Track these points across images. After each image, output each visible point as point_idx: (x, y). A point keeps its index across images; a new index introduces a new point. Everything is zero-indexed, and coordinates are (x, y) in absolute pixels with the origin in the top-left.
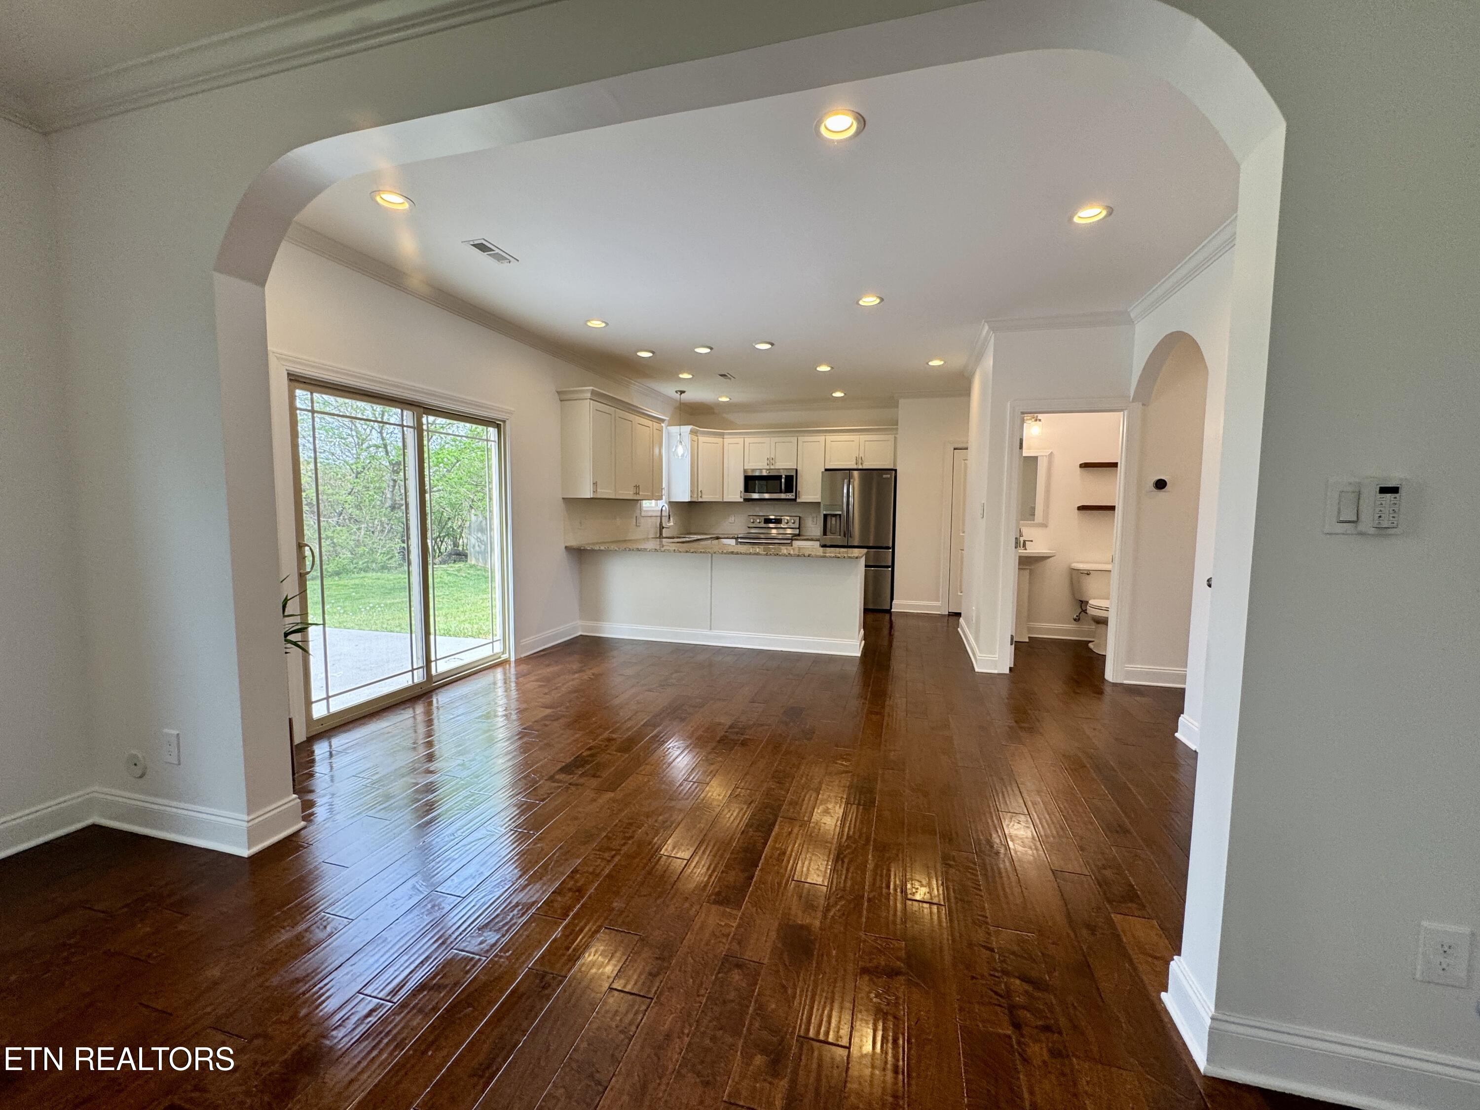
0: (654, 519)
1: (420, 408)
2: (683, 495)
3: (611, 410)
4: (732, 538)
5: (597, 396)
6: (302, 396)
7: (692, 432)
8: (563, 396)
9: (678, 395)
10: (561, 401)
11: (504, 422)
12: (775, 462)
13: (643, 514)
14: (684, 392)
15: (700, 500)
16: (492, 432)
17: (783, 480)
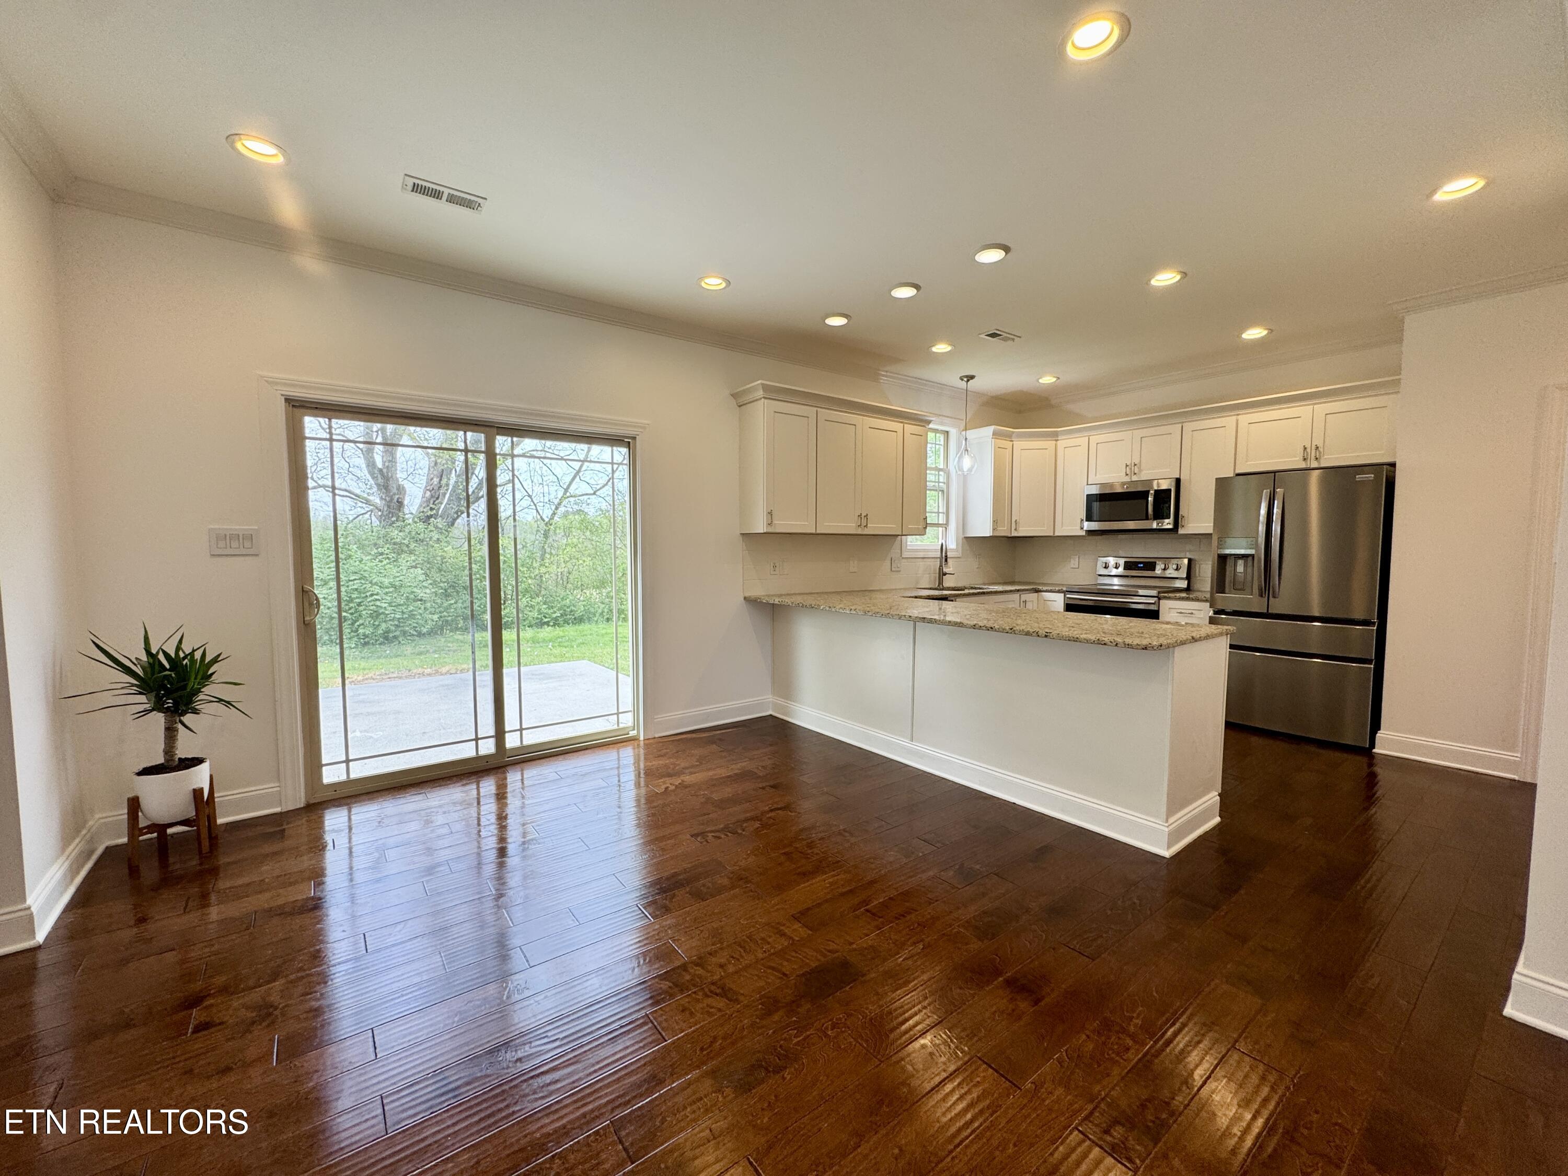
0: (929, 562)
1: (491, 428)
2: (983, 527)
3: (810, 411)
4: (1059, 592)
5: (772, 393)
6: (312, 425)
7: (996, 434)
8: (740, 400)
9: (963, 384)
10: (740, 406)
11: (634, 438)
12: (1140, 470)
13: (905, 555)
14: (972, 377)
15: (1014, 534)
16: (620, 453)
17: (1150, 499)
